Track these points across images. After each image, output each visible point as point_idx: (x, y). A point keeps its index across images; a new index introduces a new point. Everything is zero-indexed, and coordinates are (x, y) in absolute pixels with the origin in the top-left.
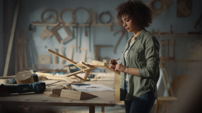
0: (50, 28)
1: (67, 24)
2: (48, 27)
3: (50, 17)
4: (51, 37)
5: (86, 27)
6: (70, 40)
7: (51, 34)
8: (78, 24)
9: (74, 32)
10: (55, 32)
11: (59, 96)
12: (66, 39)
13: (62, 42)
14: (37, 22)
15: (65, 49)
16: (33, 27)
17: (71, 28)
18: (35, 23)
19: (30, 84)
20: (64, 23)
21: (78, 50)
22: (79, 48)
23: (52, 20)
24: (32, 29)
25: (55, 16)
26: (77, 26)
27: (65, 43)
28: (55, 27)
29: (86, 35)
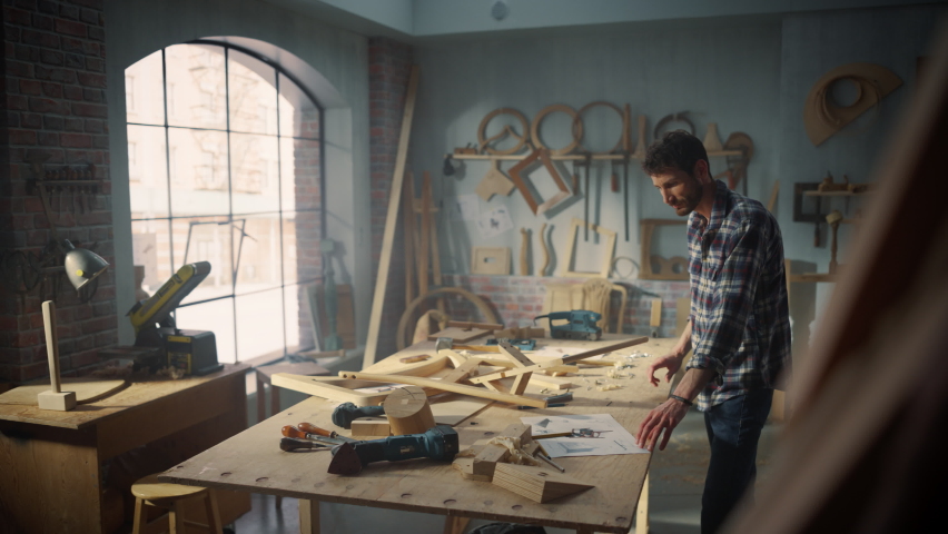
0: (506, 167)
1: (556, 156)
2: (499, 163)
3: (508, 132)
4: (510, 193)
5: (615, 162)
6: (567, 204)
7: (510, 185)
8: (588, 155)
9: (577, 177)
10: (520, 177)
11: (491, 480)
12: (553, 200)
13: (541, 209)
14: (468, 150)
15: (552, 228)
16: (455, 164)
17: (570, 167)
18: (461, 151)
19: (418, 436)
20: (548, 152)
21: (591, 234)
22: (591, 228)
23: (513, 142)
24: (452, 170)
25: (520, 129)
26: (586, 160)
27: (550, 214)
28: (522, 163)
29: (615, 188)
